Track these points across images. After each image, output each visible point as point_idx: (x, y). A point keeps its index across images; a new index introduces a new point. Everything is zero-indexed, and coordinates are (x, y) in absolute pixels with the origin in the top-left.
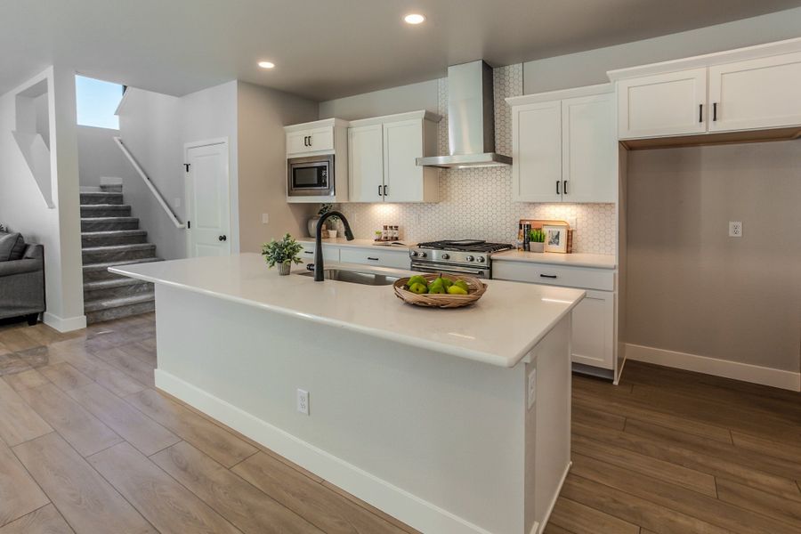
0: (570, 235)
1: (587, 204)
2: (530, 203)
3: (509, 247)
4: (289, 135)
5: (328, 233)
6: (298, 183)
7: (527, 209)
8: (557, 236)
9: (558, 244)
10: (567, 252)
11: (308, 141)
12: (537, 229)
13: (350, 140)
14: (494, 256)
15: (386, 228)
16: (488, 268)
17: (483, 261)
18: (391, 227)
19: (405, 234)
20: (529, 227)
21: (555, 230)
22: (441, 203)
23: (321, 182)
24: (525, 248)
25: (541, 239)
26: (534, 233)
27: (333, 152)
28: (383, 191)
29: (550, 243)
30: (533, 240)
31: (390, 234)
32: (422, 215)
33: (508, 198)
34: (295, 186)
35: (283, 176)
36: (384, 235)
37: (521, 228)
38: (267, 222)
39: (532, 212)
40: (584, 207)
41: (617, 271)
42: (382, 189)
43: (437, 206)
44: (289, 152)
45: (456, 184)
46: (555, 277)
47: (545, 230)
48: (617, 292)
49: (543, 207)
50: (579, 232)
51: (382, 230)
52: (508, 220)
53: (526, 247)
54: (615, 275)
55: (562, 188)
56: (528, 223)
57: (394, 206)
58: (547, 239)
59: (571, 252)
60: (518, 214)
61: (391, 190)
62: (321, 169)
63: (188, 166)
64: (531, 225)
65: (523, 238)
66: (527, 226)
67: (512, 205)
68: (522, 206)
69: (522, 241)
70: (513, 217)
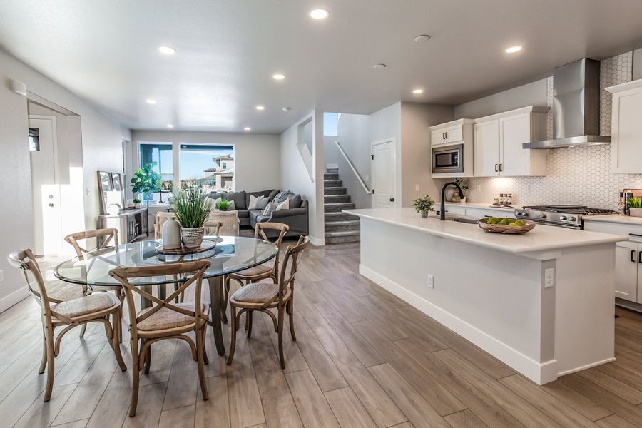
2: (636, 175)
3: (611, 212)
4: (433, 132)
6: (438, 164)
7: (633, 180)
11: (445, 136)
12: (639, 197)
13: (475, 132)
15: (502, 195)
16: (579, 226)
17: (574, 220)
18: (506, 195)
19: (517, 200)
20: (631, 195)
22: (548, 177)
23: (454, 164)
24: (625, 213)
25: (641, 206)
26: (635, 200)
27: (462, 143)
28: (499, 168)
30: (633, 206)
31: (505, 200)
32: (532, 186)
33: (607, 169)
34: (437, 166)
35: (430, 160)
36: (500, 201)
37: (622, 196)
38: (418, 190)
39: (638, 182)
43: (545, 178)
44: (433, 143)
45: (562, 161)
51: (499, 197)
52: (611, 189)
56: (630, 192)
57: (509, 179)
60: (621, 184)
61: (505, 168)
62: (454, 154)
63: (373, 156)
64: (632, 194)
65: (624, 205)
66: (628, 194)
67: (617, 177)
68: (627, 177)
69: (623, 207)
70: (616, 187)
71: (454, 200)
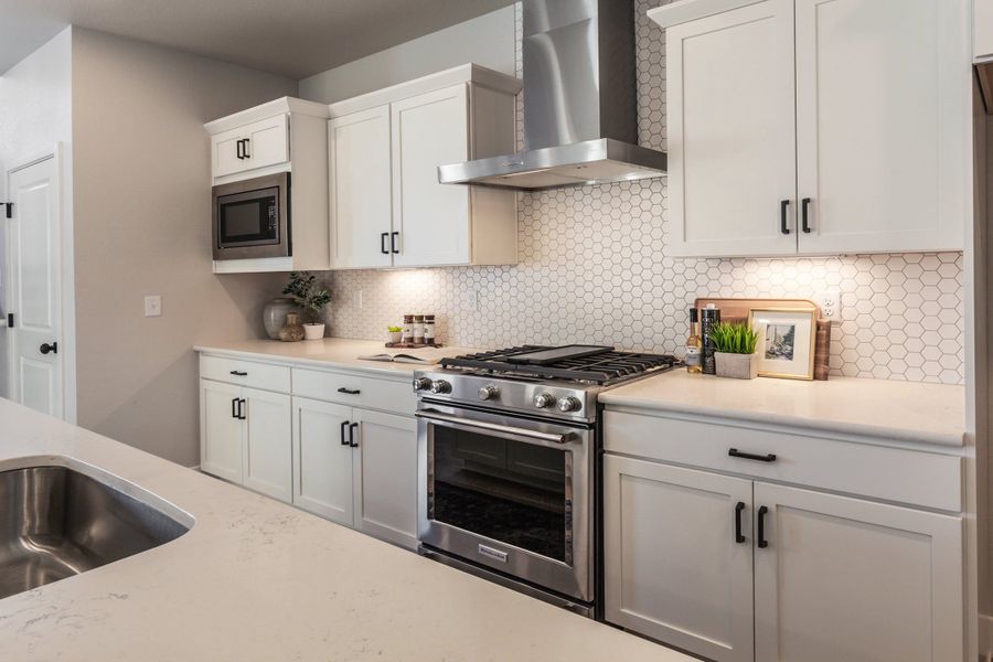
0: (823, 336)
1: (870, 256)
2: (721, 259)
5: (303, 331)
6: (229, 233)
7: (714, 273)
8: (789, 338)
9: (790, 356)
10: (816, 377)
11: (242, 149)
12: (735, 321)
13: (332, 143)
14: (609, 395)
15: (409, 319)
16: (591, 426)
17: (575, 406)
18: (420, 318)
19: (451, 332)
20: (714, 316)
21: (783, 323)
22: (521, 266)
23: (265, 230)
24: (703, 363)
25: (743, 347)
26: (726, 329)
27: (288, 168)
28: (390, 243)
29: (771, 354)
30: (723, 347)
31: (418, 331)
32: (484, 291)
33: (657, 245)
34: (226, 239)
35: (203, 221)
36: (406, 335)
37: (694, 319)
38: (157, 312)
39: (726, 279)
40: (863, 265)
41: (971, 453)
42: (388, 240)
43: (514, 271)
44: (216, 172)
45: (553, 224)
46: (771, 459)
47: (758, 323)
48: (973, 516)
49: (751, 267)
50: (848, 327)
51: (401, 323)
52: (669, 298)
53: (707, 367)
54: (964, 462)
55: (798, 217)
56: (712, 306)
57: (430, 273)
58: (762, 346)
59: (825, 377)
60: (691, 286)
61: (410, 243)
62: (266, 203)
63: (9, 206)
64: (719, 311)
65: (700, 343)
66: (711, 313)
67: (679, 268)
68: (702, 267)
69: (697, 351)
70: (680, 292)
71: (283, 335)
